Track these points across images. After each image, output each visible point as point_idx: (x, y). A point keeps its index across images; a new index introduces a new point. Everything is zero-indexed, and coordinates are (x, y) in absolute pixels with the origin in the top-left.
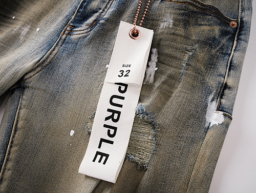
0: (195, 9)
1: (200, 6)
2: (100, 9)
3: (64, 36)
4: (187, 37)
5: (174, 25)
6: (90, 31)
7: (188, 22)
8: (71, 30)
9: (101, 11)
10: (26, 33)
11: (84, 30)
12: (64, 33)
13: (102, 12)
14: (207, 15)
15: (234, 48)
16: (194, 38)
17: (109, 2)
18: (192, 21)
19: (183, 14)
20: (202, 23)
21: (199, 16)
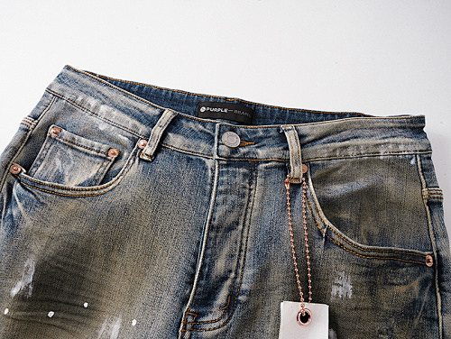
0: (382, 262)
1: (387, 255)
2: (230, 271)
3: (187, 334)
4: (376, 309)
5: (354, 293)
6: (229, 319)
7: (375, 283)
8: (196, 321)
9: (233, 275)
10: (117, 333)
11: (219, 320)
12: (185, 328)
13: (235, 278)
14: (399, 266)
15: (440, 308)
16: (386, 307)
17: (239, 255)
18: (380, 279)
19: (366, 274)
20: (395, 281)
21: (388, 270)
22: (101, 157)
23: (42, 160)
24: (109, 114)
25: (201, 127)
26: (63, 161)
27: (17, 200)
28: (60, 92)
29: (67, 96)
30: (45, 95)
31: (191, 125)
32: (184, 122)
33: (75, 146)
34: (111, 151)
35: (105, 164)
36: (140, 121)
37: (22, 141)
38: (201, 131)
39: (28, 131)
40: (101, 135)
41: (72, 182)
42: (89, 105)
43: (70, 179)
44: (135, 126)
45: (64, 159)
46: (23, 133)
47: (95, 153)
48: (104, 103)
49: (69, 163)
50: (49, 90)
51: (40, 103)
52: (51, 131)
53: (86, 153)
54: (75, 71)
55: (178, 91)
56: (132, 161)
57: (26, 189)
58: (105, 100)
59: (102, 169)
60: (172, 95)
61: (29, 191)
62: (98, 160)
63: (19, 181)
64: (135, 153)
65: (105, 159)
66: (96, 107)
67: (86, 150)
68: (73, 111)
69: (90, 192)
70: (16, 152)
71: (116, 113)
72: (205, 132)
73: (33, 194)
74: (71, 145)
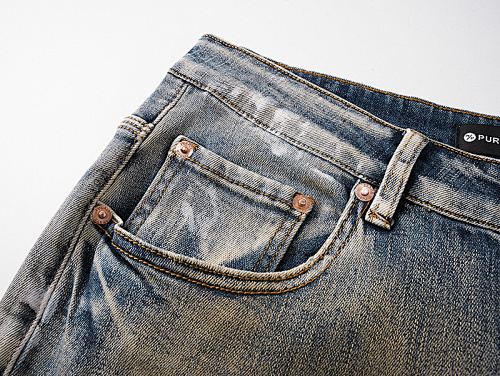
22: (278, 210)
23: (154, 203)
24: (293, 126)
25: (476, 170)
26: (197, 210)
27: (104, 283)
28: (198, 77)
29: (212, 85)
30: (165, 81)
31: (457, 164)
32: (442, 156)
33: (223, 181)
34: (300, 200)
35: (288, 224)
36: (357, 146)
37: (120, 160)
38: (479, 179)
39: (132, 141)
40: (276, 166)
41: (218, 256)
42: (253, 106)
43: (211, 248)
44: (348, 155)
45: (200, 205)
46: (123, 144)
47: (266, 200)
48: (281, 106)
49: (210, 214)
50: (175, 73)
51: (158, 93)
52: (177, 146)
53: (246, 199)
54: (223, 44)
55: (416, 100)
56: (348, 225)
57: (123, 262)
58: (283, 100)
59: (282, 234)
60: (405, 105)
61: (130, 266)
62: (272, 215)
63: (108, 241)
64: (353, 210)
65: (287, 214)
66: (267, 112)
67: (247, 193)
68: (220, 113)
69: (264, 286)
70: (106, 181)
71: (307, 126)
72: (486, 181)
73: (137, 273)
74: (216, 178)
